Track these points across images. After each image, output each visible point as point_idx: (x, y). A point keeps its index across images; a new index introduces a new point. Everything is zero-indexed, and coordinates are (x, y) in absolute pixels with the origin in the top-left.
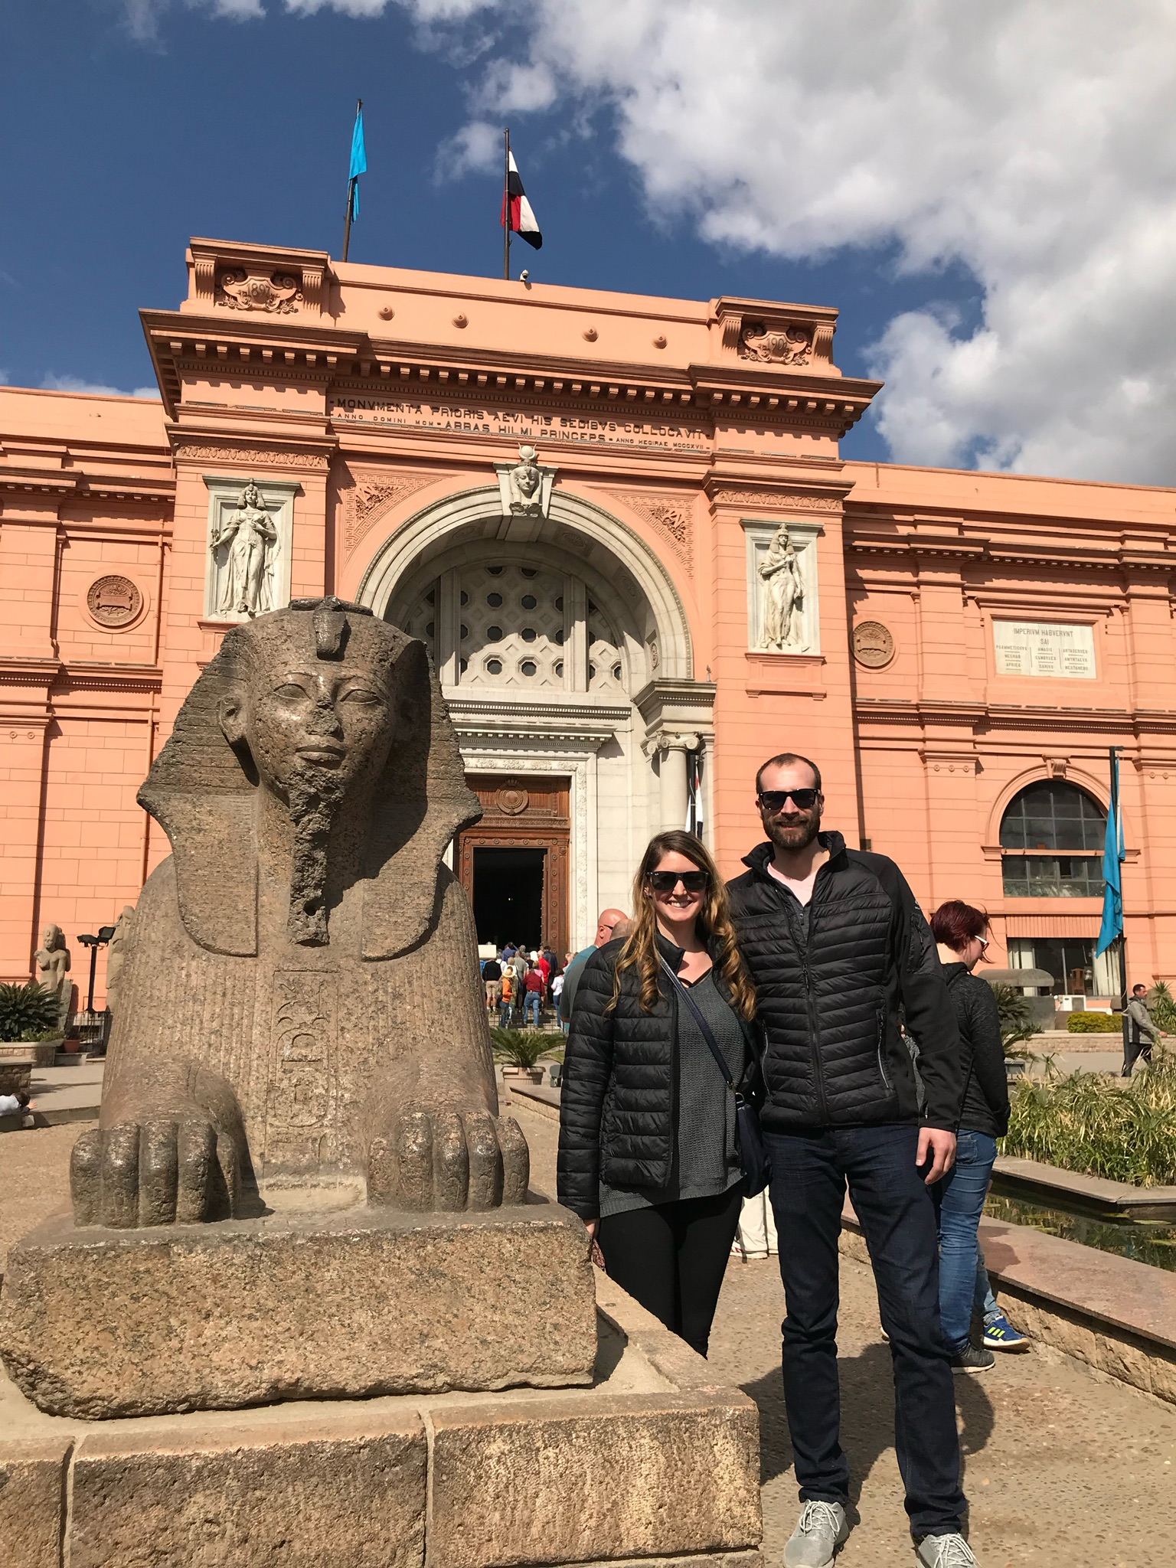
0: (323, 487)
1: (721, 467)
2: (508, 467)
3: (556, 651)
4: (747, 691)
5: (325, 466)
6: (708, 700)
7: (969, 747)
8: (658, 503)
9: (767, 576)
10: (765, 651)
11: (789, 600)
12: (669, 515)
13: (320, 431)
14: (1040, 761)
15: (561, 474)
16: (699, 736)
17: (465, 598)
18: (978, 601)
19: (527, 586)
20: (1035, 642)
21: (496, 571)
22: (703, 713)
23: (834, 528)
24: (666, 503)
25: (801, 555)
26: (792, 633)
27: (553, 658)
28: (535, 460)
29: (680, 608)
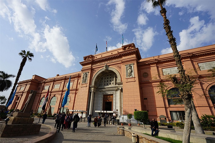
0: (90, 72)
4: (126, 82)
5: (91, 70)
6: (122, 84)
8: (118, 66)
9: (128, 70)
13: (91, 68)
15: (109, 66)
16: (121, 88)
17: (105, 79)
19: (110, 76)
20: (169, 70)
21: (108, 76)
22: (122, 85)
23: (135, 63)
26: (131, 75)
27: (112, 83)
28: (106, 65)
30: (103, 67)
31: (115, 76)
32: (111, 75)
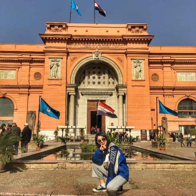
0: (66, 58)
1: (128, 50)
2: (94, 53)
3: (104, 80)
4: (132, 86)
5: (66, 55)
6: (126, 87)
7: (172, 93)
8: (118, 57)
9: (135, 67)
10: (135, 79)
11: (139, 71)
12: (120, 58)
13: (66, 49)
14: (185, 95)
15: (102, 53)
16: (124, 93)
18: (174, 69)
19: (99, 70)
20: (184, 75)
21: (94, 68)
22: (125, 89)
23: (147, 59)
24: (119, 57)
25: (141, 64)
26: (140, 76)
27: (103, 81)
28: (98, 51)
29: (121, 73)
30: (91, 53)
31: (107, 71)
32: (99, 68)
